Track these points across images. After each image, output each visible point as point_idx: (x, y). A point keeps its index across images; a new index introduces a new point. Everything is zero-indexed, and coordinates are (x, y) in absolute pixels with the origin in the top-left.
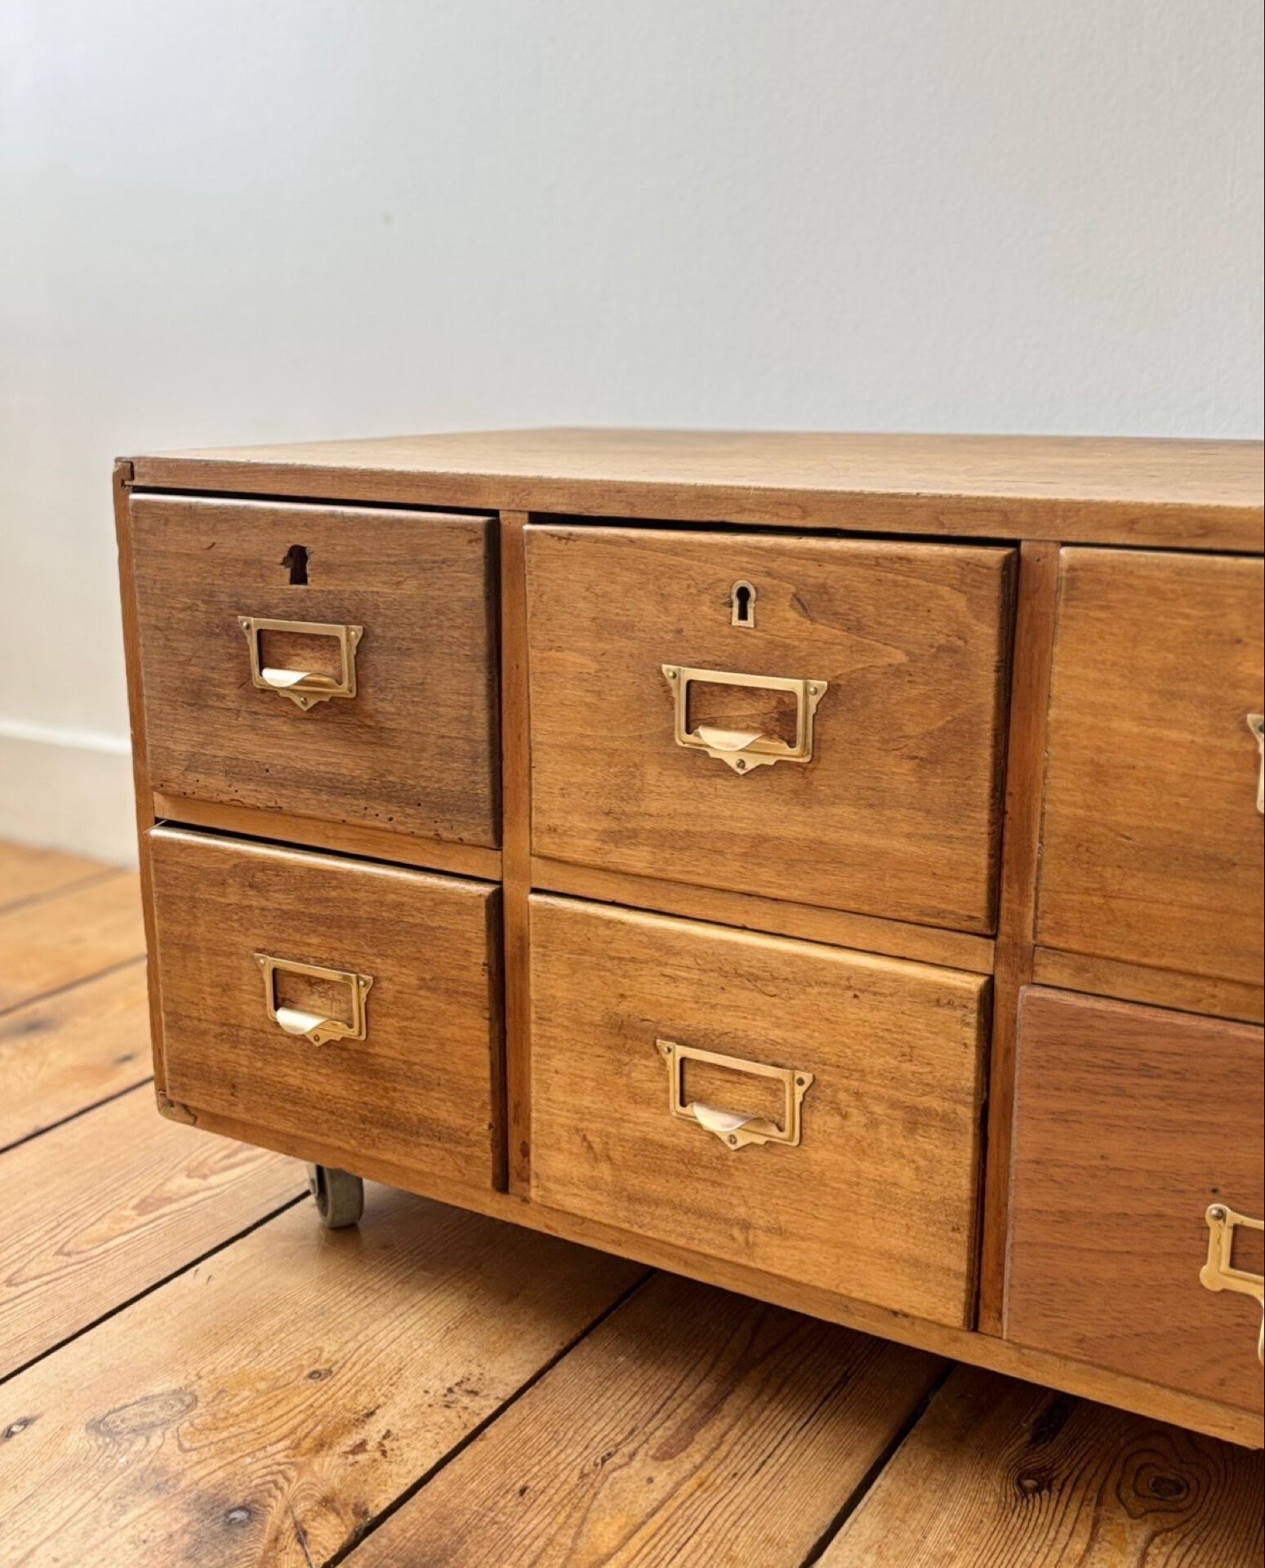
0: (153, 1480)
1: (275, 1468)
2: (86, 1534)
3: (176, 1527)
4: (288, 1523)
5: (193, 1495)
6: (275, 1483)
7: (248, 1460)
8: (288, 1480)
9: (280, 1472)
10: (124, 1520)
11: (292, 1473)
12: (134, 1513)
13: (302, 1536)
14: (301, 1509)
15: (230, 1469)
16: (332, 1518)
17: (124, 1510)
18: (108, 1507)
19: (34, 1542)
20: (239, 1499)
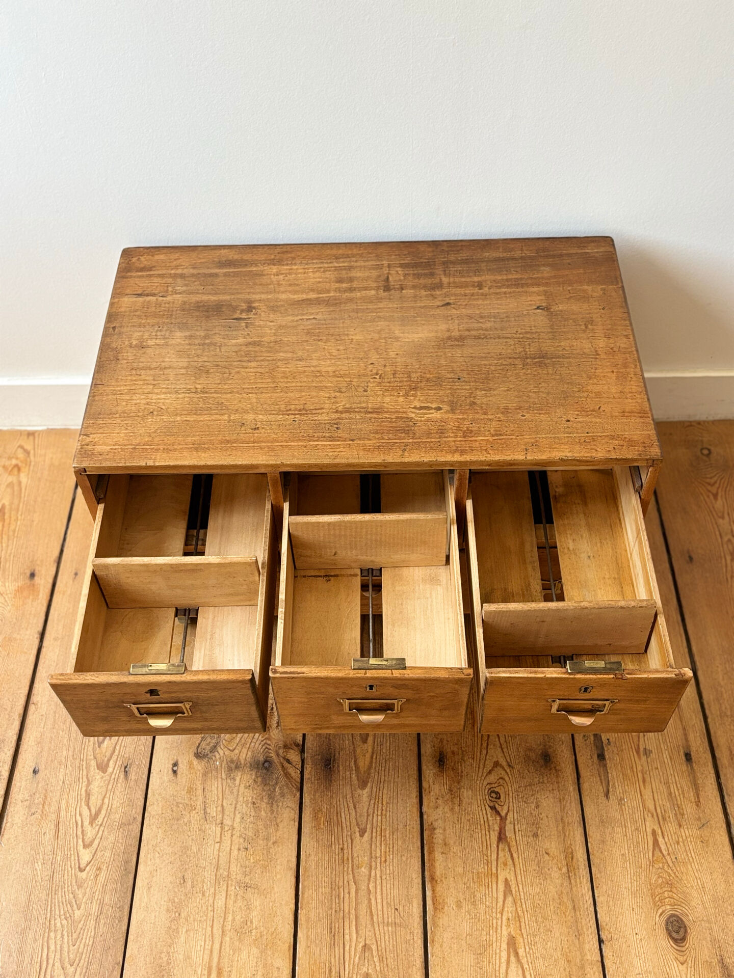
0: (233, 766)
1: (263, 743)
2: (232, 793)
3: (254, 777)
4: (281, 759)
5: (248, 765)
6: (266, 748)
7: (253, 744)
8: (269, 745)
9: (265, 743)
10: (237, 782)
11: (269, 742)
12: (238, 779)
13: (288, 761)
14: (281, 752)
15: (250, 750)
16: (292, 751)
17: (235, 780)
18: (229, 781)
19: (220, 802)
20: (262, 759)
